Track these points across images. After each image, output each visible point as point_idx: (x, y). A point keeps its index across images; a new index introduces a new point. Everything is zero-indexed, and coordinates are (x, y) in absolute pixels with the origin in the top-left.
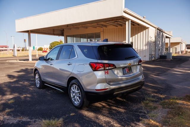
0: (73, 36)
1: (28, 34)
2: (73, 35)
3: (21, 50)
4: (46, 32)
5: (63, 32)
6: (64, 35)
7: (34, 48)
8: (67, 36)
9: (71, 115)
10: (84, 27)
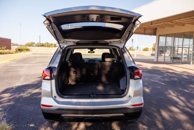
2: (166, 34)
5: (155, 31)
6: (156, 34)
7: (138, 48)
8: (159, 36)
9: (31, 125)
10: (179, 24)
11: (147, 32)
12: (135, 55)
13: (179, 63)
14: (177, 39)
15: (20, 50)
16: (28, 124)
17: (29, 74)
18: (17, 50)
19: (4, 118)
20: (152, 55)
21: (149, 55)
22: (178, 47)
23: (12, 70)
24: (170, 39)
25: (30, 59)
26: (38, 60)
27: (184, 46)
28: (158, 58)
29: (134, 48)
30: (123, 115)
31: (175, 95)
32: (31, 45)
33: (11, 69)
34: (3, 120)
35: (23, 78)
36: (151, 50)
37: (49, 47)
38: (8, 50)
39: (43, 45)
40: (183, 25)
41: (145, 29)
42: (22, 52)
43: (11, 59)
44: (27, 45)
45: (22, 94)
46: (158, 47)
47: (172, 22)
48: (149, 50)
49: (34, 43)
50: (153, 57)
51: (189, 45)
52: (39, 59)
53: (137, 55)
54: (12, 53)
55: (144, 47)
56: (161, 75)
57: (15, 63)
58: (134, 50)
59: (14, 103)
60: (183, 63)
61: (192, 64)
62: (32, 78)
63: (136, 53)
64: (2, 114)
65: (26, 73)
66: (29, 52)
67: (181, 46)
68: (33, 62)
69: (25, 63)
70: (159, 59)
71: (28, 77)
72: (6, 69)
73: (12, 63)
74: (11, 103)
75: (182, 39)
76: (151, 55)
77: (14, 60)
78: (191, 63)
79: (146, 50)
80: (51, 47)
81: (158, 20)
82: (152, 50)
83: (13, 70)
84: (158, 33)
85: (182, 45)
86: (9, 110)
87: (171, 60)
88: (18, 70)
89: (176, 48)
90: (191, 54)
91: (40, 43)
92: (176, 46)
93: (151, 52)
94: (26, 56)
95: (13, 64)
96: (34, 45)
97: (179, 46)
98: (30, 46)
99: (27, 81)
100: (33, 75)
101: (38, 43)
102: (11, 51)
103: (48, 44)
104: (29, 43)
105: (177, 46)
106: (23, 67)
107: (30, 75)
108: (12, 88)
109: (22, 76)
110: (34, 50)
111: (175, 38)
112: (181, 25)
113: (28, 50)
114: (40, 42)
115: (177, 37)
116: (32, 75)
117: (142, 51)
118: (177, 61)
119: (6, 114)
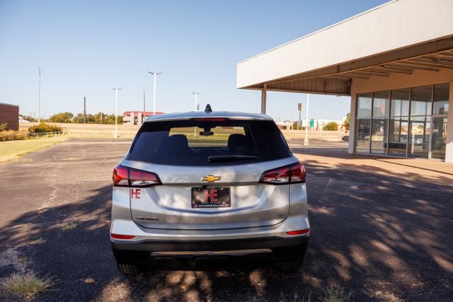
0: (373, 95)
1: (261, 91)
2: (373, 93)
3: (288, 128)
4: (305, 87)
5: (349, 84)
6: (351, 92)
7: (312, 123)
8: (358, 96)
9: (87, 281)
10: (400, 70)
11: (330, 88)
12: (306, 140)
13: (402, 156)
14: (397, 103)
15: (39, 131)
16: (81, 280)
17: (68, 183)
18: (32, 131)
19: (28, 270)
20: (345, 139)
21: (338, 140)
22: (401, 121)
23: (27, 176)
24: (381, 103)
25: (65, 151)
26: (84, 153)
27: (412, 119)
28: (355, 145)
29: (304, 125)
30: (270, 251)
31: (383, 221)
32: (65, 118)
33: (25, 173)
34: (27, 272)
35: (55, 191)
36: (342, 128)
37: (106, 123)
38: (11, 132)
39: (91, 120)
40: (409, 72)
41: (325, 82)
42: (44, 136)
43: (21, 153)
44: (54, 119)
45: (58, 225)
46: (356, 120)
47: (383, 66)
48: (339, 127)
49: (71, 115)
50: (346, 145)
51: (426, 116)
52: (84, 150)
53: (310, 140)
54: (22, 138)
55: (327, 122)
56: (360, 182)
57: (31, 160)
58: (304, 129)
59: (45, 241)
60: (411, 156)
61: (432, 157)
62: (75, 192)
63: (307, 135)
64: (23, 262)
65: (60, 182)
66: (59, 135)
67: (407, 119)
68: (71, 159)
69: (53, 161)
70: (358, 147)
71: (67, 191)
72: (14, 175)
73: (24, 160)
74: (39, 241)
75: (408, 102)
76: (343, 139)
77: (28, 153)
78: (430, 154)
79: (331, 127)
80: (110, 123)
81: (353, 62)
82: (344, 128)
83: (30, 175)
84: (354, 90)
85: (408, 115)
86: (37, 254)
87: (385, 151)
88: (41, 175)
89: (397, 124)
90: (428, 136)
91: (86, 115)
92: (396, 119)
93: (342, 132)
94: (55, 144)
95: (25, 163)
96: (72, 120)
97: (403, 118)
98: (62, 122)
99: (65, 199)
100: (77, 185)
101: (80, 115)
102: (19, 134)
103: (103, 116)
104: (58, 115)
105: (399, 119)
106: (51, 168)
107: (70, 185)
108: (35, 213)
109: (52, 189)
110: (73, 131)
111: (393, 101)
112: (404, 71)
113: (57, 131)
114: (85, 112)
115: (398, 99)
116: (74, 187)
117: (321, 131)
118: (399, 151)
119: (31, 262)
